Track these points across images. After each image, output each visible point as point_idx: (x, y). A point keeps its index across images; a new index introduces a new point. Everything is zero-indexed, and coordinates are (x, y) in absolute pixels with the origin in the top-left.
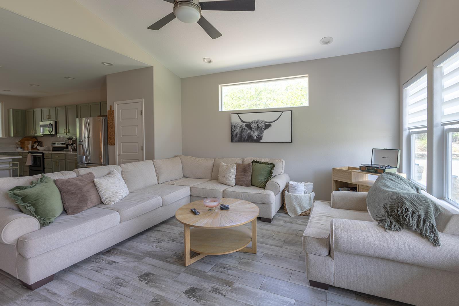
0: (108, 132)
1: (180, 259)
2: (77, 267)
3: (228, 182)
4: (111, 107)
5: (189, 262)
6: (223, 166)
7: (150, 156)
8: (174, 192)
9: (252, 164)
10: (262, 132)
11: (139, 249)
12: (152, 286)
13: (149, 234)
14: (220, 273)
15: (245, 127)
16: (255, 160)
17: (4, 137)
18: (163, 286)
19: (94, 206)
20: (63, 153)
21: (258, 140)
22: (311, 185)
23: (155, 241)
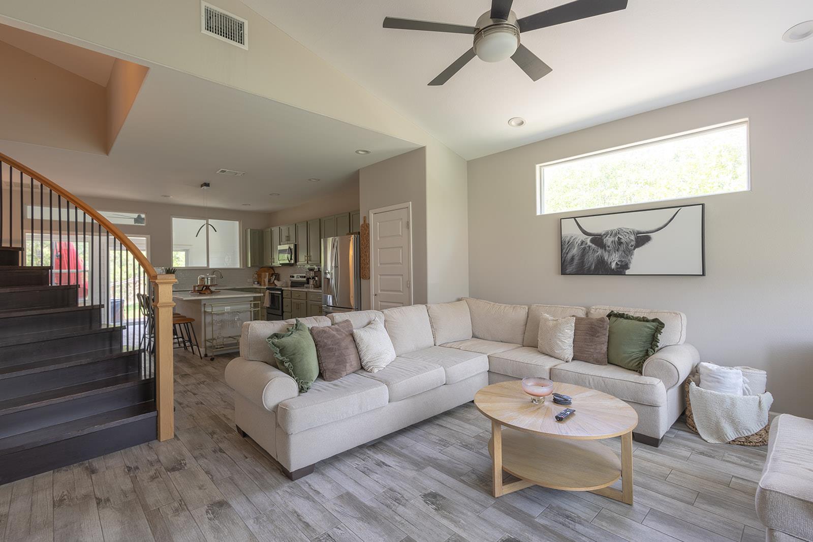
0: (361, 258)
1: (484, 482)
2: (339, 460)
3: (558, 352)
4: (365, 218)
5: (501, 489)
6: (547, 320)
7: (421, 298)
8: (462, 362)
9: (609, 319)
10: (628, 252)
11: (415, 450)
12: (445, 517)
13: (428, 429)
14: (561, 525)
15: (591, 244)
16: (616, 312)
17: (242, 268)
18: (462, 521)
19: (353, 373)
20: (304, 290)
21: (621, 270)
22: (761, 376)
23: (437, 441)
